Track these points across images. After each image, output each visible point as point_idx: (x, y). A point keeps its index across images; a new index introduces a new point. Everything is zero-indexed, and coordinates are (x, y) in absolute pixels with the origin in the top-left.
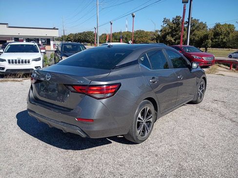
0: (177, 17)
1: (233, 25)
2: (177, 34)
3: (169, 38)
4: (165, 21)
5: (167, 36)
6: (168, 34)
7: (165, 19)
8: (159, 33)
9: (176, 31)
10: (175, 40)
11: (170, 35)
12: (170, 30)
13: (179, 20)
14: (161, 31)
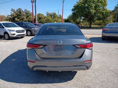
0: (19, 9)
1: (43, 14)
2: (21, 17)
3: (16, 19)
4: (12, 10)
5: (15, 18)
6: (16, 17)
7: (12, 9)
8: (10, 17)
9: (20, 16)
10: (20, 20)
11: (17, 18)
12: (16, 15)
13: (20, 10)
14: (11, 15)
